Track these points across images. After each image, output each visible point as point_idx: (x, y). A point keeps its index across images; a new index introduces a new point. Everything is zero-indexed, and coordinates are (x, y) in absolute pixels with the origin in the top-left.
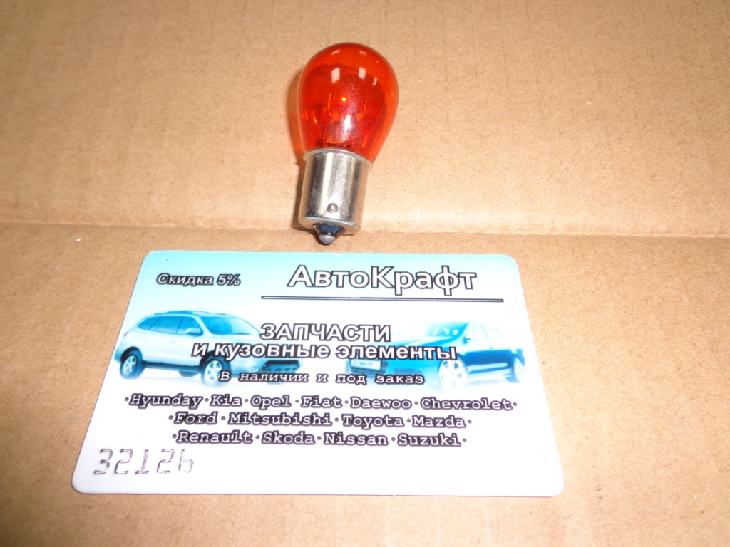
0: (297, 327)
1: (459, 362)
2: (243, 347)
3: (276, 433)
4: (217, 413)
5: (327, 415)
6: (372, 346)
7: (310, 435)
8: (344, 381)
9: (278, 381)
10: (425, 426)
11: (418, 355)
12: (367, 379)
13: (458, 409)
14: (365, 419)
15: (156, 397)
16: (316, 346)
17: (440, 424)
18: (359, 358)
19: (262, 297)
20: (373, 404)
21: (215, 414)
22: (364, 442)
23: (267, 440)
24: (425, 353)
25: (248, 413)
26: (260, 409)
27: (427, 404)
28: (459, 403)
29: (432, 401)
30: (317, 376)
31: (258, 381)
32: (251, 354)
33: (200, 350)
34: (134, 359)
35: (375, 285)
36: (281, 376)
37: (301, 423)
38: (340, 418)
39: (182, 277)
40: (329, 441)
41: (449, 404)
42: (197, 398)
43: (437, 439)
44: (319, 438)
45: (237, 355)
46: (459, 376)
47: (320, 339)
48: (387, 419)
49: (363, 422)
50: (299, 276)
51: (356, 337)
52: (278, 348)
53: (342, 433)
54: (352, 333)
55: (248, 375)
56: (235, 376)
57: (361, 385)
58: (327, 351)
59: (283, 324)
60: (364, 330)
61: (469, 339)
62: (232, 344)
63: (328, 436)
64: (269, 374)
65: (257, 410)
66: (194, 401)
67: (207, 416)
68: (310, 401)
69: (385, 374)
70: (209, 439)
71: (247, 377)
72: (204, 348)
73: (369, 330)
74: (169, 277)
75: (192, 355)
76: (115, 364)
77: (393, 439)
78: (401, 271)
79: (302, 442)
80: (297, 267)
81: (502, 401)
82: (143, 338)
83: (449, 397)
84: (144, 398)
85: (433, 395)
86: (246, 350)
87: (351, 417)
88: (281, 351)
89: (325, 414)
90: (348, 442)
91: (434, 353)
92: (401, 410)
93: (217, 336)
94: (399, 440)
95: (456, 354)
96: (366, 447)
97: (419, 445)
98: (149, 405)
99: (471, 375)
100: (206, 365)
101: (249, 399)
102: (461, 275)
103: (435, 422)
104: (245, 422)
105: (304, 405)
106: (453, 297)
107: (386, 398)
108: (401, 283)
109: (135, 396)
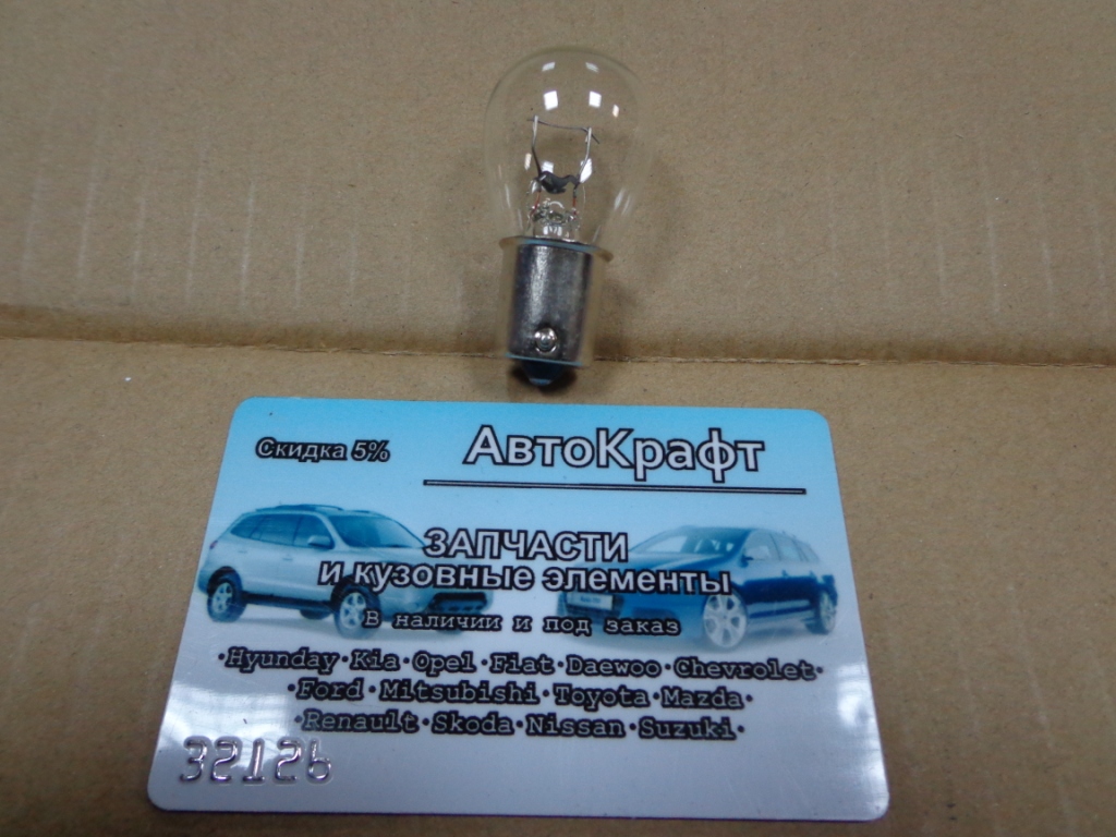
0: (481, 535)
1: (734, 598)
2: (398, 569)
3: (453, 716)
4: (362, 680)
5: (531, 685)
6: (599, 569)
7: (506, 718)
8: (556, 628)
9: (453, 629)
10: (681, 706)
11: (671, 585)
12: (592, 626)
13: (731, 677)
14: (589, 693)
15: (267, 653)
16: (511, 568)
17: (706, 701)
18: (580, 590)
19: (426, 483)
20: (602, 668)
21: (359, 683)
22: (588, 730)
23: (441, 726)
24: (681, 581)
25: (409, 681)
26: (428, 675)
27: (684, 668)
28: (733, 667)
29: (691, 663)
30: (515, 619)
31: (424, 628)
32: (411, 582)
33: (331, 573)
34: (230, 592)
35: (603, 462)
36: (459, 618)
37: (492, 700)
38: (550, 690)
39: (296, 445)
40: (535, 728)
41: (718, 670)
42: (330, 655)
43: (699, 726)
45: (390, 585)
46: (735, 621)
47: (518, 558)
48: (623, 693)
49: (588, 699)
50: (483, 446)
51: (575, 553)
52: (453, 571)
53: (554, 715)
54: (567, 545)
55: (406, 617)
56: (387, 619)
57: (583, 635)
58: (529, 577)
59: (459, 531)
60: (586, 540)
61: (750, 559)
62: (380, 564)
63: (532, 720)
64: (440, 616)
65: (422, 676)
66: (326, 661)
67: (346, 686)
68: (504, 662)
69: (620, 617)
70: (352, 724)
71: (406, 621)
72: (337, 569)
73: (595, 540)
74: (276, 444)
75: (320, 583)
76: (199, 599)
77: (632, 727)
78: (645, 437)
79: (493, 730)
80: (478, 429)
81: (800, 665)
82: (241, 552)
83: (719, 658)
84: (248, 655)
85: (693, 654)
86: (403, 575)
87: (567, 688)
88: (457, 576)
89: (529, 683)
90: (564, 732)
91: (696, 582)
92: (645, 677)
93: (356, 549)
94: (641, 729)
95: (731, 585)
96: (591, 739)
97: (672, 737)
98: (257, 667)
99: (753, 621)
100: (342, 600)
101: (411, 657)
102: (740, 445)
103: (696, 699)
104: (406, 697)
105: (496, 669)
106: (727, 484)
107: (622, 657)
108: (644, 459)
109: (235, 650)
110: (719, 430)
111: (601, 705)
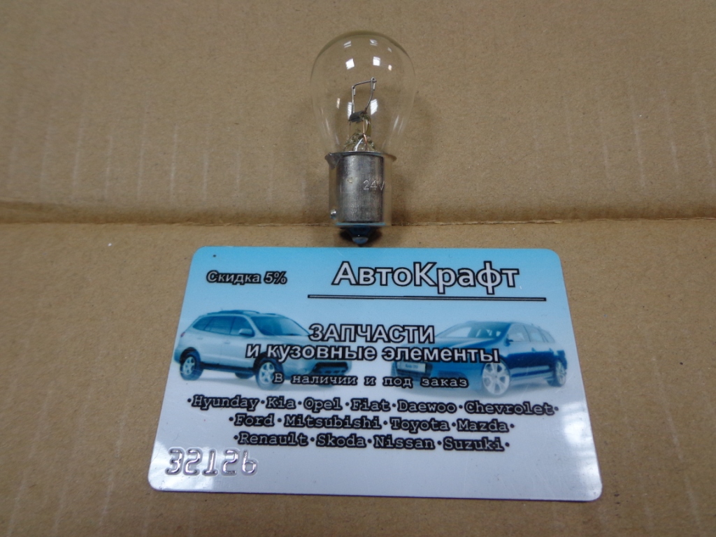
0: (344, 327)
1: (502, 365)
2: (294, 348)
3: (329, 436)
4: (273, 415)
5: (376, 418)
6: (417, 348)
7: (361, 438)
8: (391, 383)
9: (328, 384)
10: (469, 431)
11: (462, 357)
12: (413, 382)
13: (501, 413)
14: (412, 423)
15: (216, 398)
16: (362, 347)
17: (485, 428)
18: (405, 360)
19: (309, 296)
20: (420, 407)
21: (271, 416)
22: (412, 445)
23: (322, 442)
24: (468, 355)
25: (302, 415)
26: (313, 412)
27: (471, 407)
28: (502, 407)
29: (475, 405)
30: (365, 378)
31: (310, 383)
32: (302, 356)
33: (253, 351)
34: (193, 363)
35: (418, 282)
37: (352, 427)
38: (388, 421)
39: (230, 275)
40: (379, 443)
41: (492, 409)
42: (254, 400)
43: (480, 443)
45: (289, 358)
47: (366, 341)
48: (433, 423)
49: (411, 426)
50: (343, 274)
51: (401, 338)
52: (327, 349)
53: (391, 435)
54: (397, 334)
55: (299, 377)
56: (288, 378)
57: (407, 388)
58: (374, 353)
59: (330, 325)
60: (409, 330)
61: (512, 341)
62: (282, 346)
63: (377, 438)
64: (320, 376)
65: (309, 412)
66: (251, 403)
67: (264, 418)
68: (359, 404)
69: (430, 377)
70: (268, 441)
71: (299, 379)
72: (257, 348)
73: (414, 330)
74: (218, 274)
75: (246, 357)
76: (175, 366)
77: (439, 443)
78: (444, 267)
79: (353, 444)
80: (341, 263)
81: (544, 406)
82: (199, 338)
83: (493, 401)
84: (205, 400)
85: (477, 399)
86: (297, 352)
87: (398, 420)
88: (329, 352)
89: (375, 417)
90: (397, 446)
91: (477, 355)
92: (447, 413)
93: (268, 337)
94: (445, 444)
95: (499, 356)
96: (414, 450)
97: (464, 449)
98: (210, 407)
99: (513, 379)
100: (260, 367)
101: (302, 401)
102: (504, 272)
103: (479, 426)
104: (300, 425)
105: (354, 408)
106: (496, 295)
107: (432, 402)
108: (444, 280)
109: (197, 397)
110: (490, 263)
111: (419, 430)
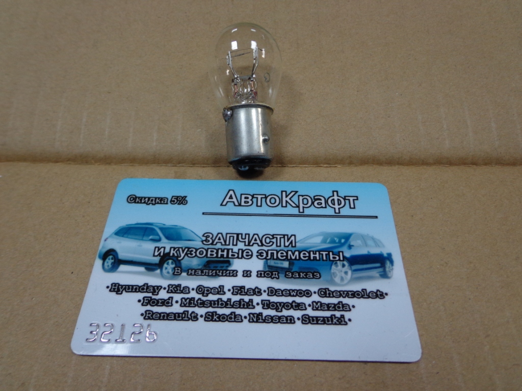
0: (228, 236)
1: (345, 263)
2: (190, 250)
3: (214, 313)
4: (172, 298)
6: (283, 250)
7: (239, 315)
8: (263, 275)
9: (215, 276)
10: (321, 310)
11: (316, 257)
12: (279, 275)
13: (345, 297)
14: (278, 304)
15: (129, 286)
16: (242, 249)
17: (333, 308)
18: (274, 259)
19: (203, 214)
20: (284, 293)
22: (278, 320)
23: (209, 318)
24: (321, 255)
25: (194, 298)
26: (203, 296)
27: (322, 293)
28: (345, 293)
29: (326, 291)
30: (244, 271)
31: (201, 275)
32: (196, 255)
33: (159, 252)
34: (113, 260)
35: (284, 205)
36: (218, 271)
37: (232, 307)
38: (260, 302)
39: (145, 198)
40: (252, 319)
41: (339, 294)
42: (158, 287)
43: (330, 319)
44: (245, 317)
45: (186, 257)
47: (245, 245)
48: (294, 304)
49: (277, 307)
50: (229, 198)
51: (271, 243)
52: (215, 251)
53: (262, 313)
54: (268, 240)
56: (185, 271)
57: (275, 279)
58: (250, 253)
59: (218, 234)
60: (277, 238)
61: (353, 246)
62: (182, 248)
63: (251, 316)
64: (209, 270)
65: (200, 296)
66: (156, 289)
67: (165, 300)
68: (238, 290)
69: (292, 271)
70: (167, 317)
71: (193, 272)
72: (162, 250)
73: (280, 238)
74: (136, 197)
75: (154, 256)
76: (98, 263)
77: (298, 319)
78: (303, 194)
79: (233, 320)
80: (228, 191)
81: (377, 292)
82: (118, 243)
83: (339, 289)
84: (120, 287)
85: (327, 287)
86: (192, 253)
87: (268, 302)
88: (217, 253)
89: (250, 300)
90: (266, 321)
91: (328, 256)
92: (304, 297)
93: (171, 242)
94: (303, 320)
95: (344, 257)
96: (279, 324)
97: (317, 323)
98: (124, 292)
99: (354, 273)
100: (164, 263)
101: (195, 288)
102: (347, 198)
103: (328, 307)
104: (192, 305)
105: (235, 293)
106: (341, 214)
107: (293, 288)
108: (303, 203)
109: (114, 284)
110: (337, 192)
111: (283, 309)
